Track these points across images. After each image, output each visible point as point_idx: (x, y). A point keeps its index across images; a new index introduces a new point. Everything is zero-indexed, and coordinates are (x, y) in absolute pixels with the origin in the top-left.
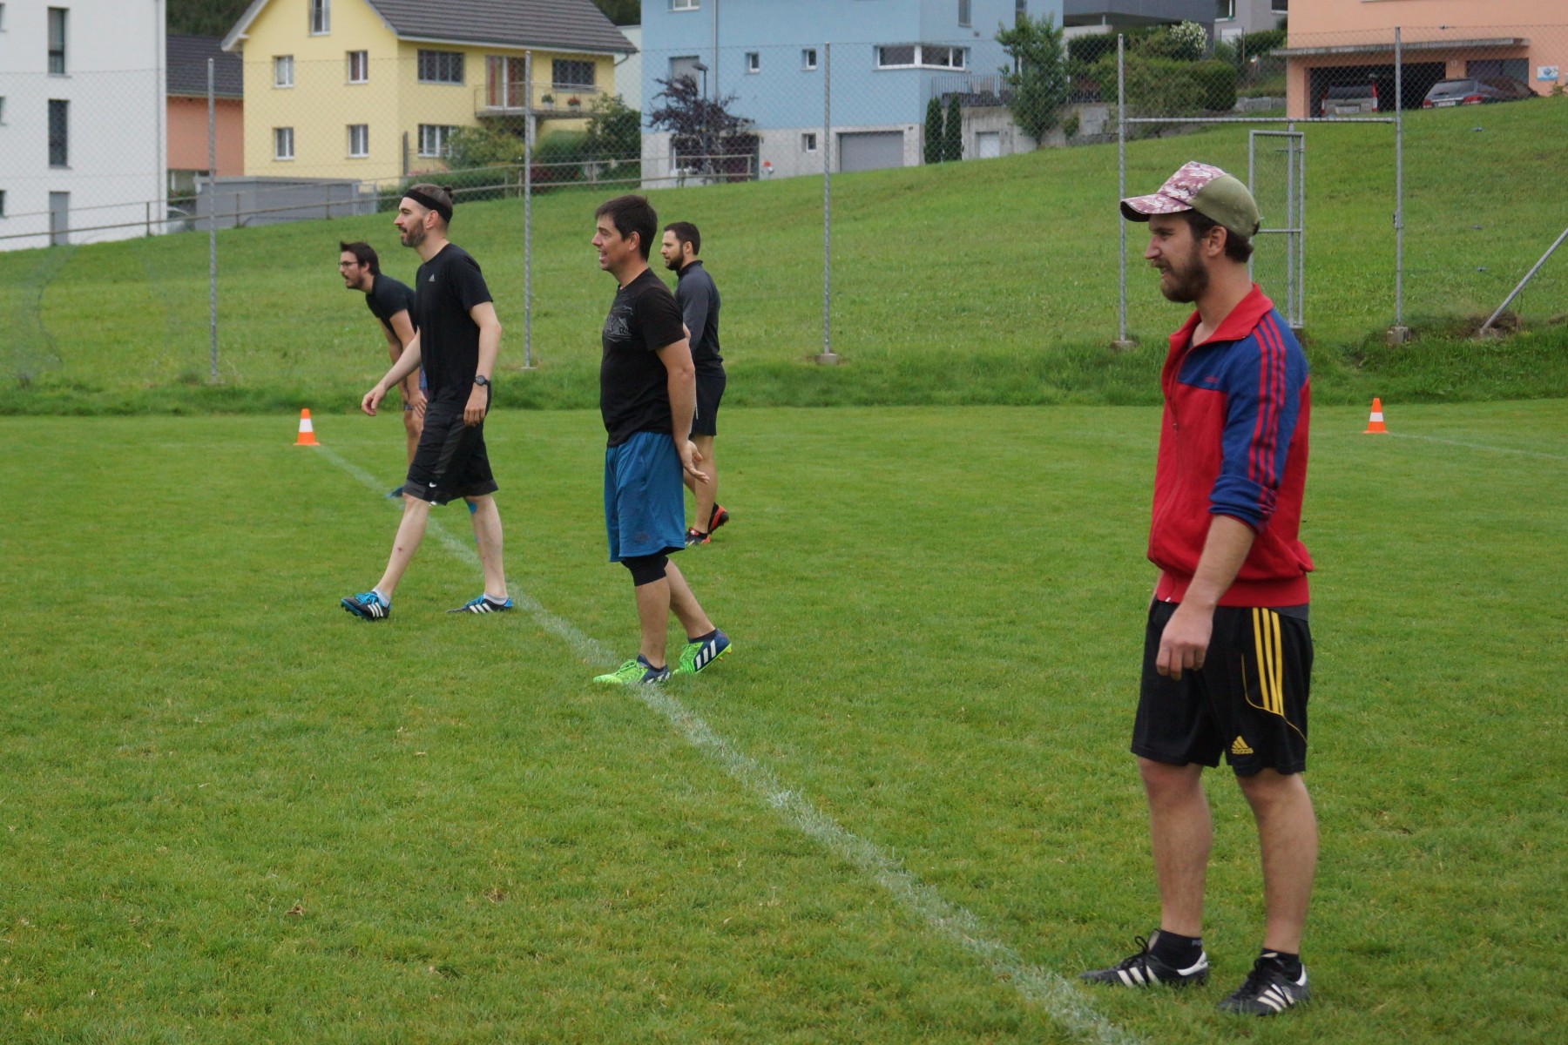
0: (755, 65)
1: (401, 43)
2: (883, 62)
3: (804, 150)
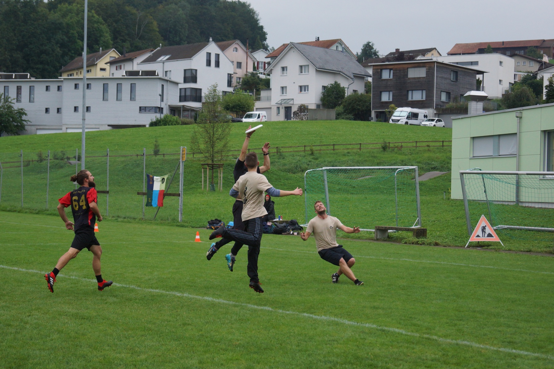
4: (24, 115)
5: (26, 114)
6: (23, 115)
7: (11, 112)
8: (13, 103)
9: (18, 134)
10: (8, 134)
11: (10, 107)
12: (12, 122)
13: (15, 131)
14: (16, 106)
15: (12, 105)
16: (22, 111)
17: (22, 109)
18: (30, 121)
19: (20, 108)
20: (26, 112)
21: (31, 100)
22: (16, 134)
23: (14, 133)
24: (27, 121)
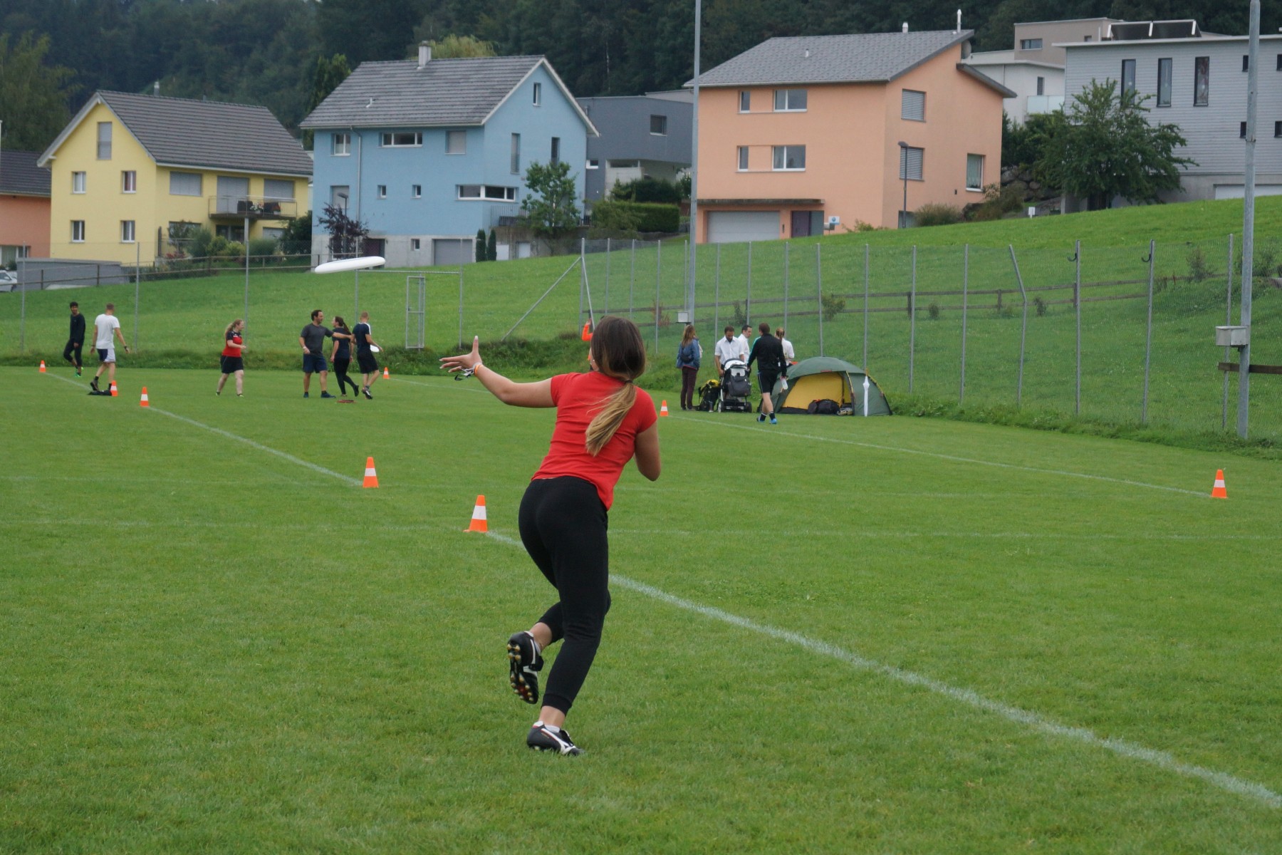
0: (384, 193)
1: (159, 168)
2: (462, 195)
3: (413, 250)
4: (1178, 145)
5: (1183, 142)
6: (1174, 145)
7: (1139, 136)
8: (1144, 110)
9: (1159, 201)
10: (1128, 200)
11: (1136, 122)
12: (1142, 165)
13: (1150, 192)
14: (1154, 118)
15: (1142, 114)
16: (1173, 131)
17: (1171, 127)
18: (1193, 163)
19: (1165, 123)
20: (1182, 136)
21: (1200, 99)
22: (1152, 200)
23: (1145, 198)
24: (1185, 161)
